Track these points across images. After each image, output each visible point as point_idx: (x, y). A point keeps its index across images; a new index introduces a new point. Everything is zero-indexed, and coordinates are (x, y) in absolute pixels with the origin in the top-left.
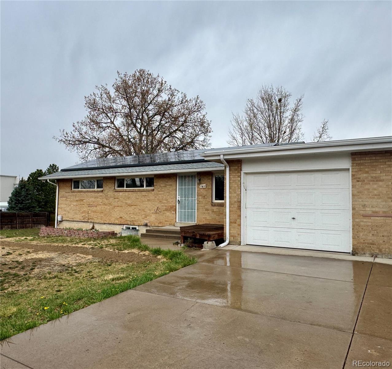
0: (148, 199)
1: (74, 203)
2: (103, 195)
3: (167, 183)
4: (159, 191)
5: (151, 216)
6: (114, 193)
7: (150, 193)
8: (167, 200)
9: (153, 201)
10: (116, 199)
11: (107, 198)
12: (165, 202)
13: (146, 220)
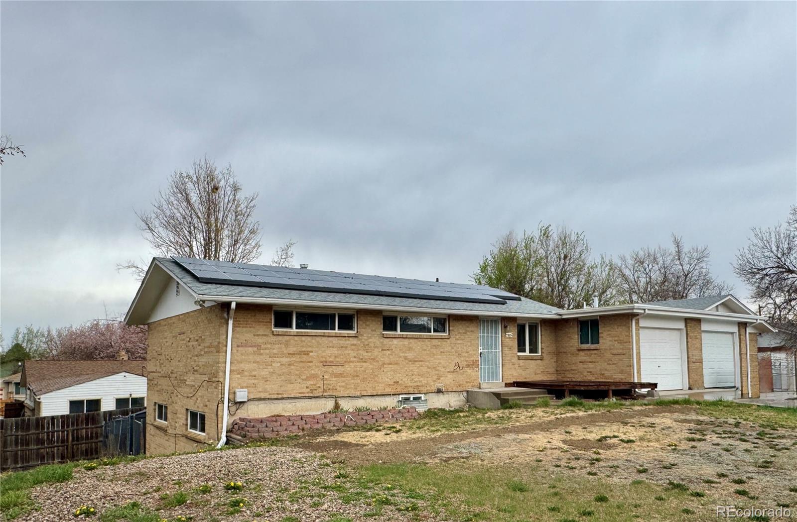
0: (442, 350)
1: (282, 359)
2: (359, 343)
3: (468, 329)
4: (457, 340)
5: (447, 377)
6: (381, 340)
7: (445, 341)
8: (468, 352)
9: (449, 355)
10: (385, 350)
11: (367, 349)
12: (466, 355)
13: (439, 383)
